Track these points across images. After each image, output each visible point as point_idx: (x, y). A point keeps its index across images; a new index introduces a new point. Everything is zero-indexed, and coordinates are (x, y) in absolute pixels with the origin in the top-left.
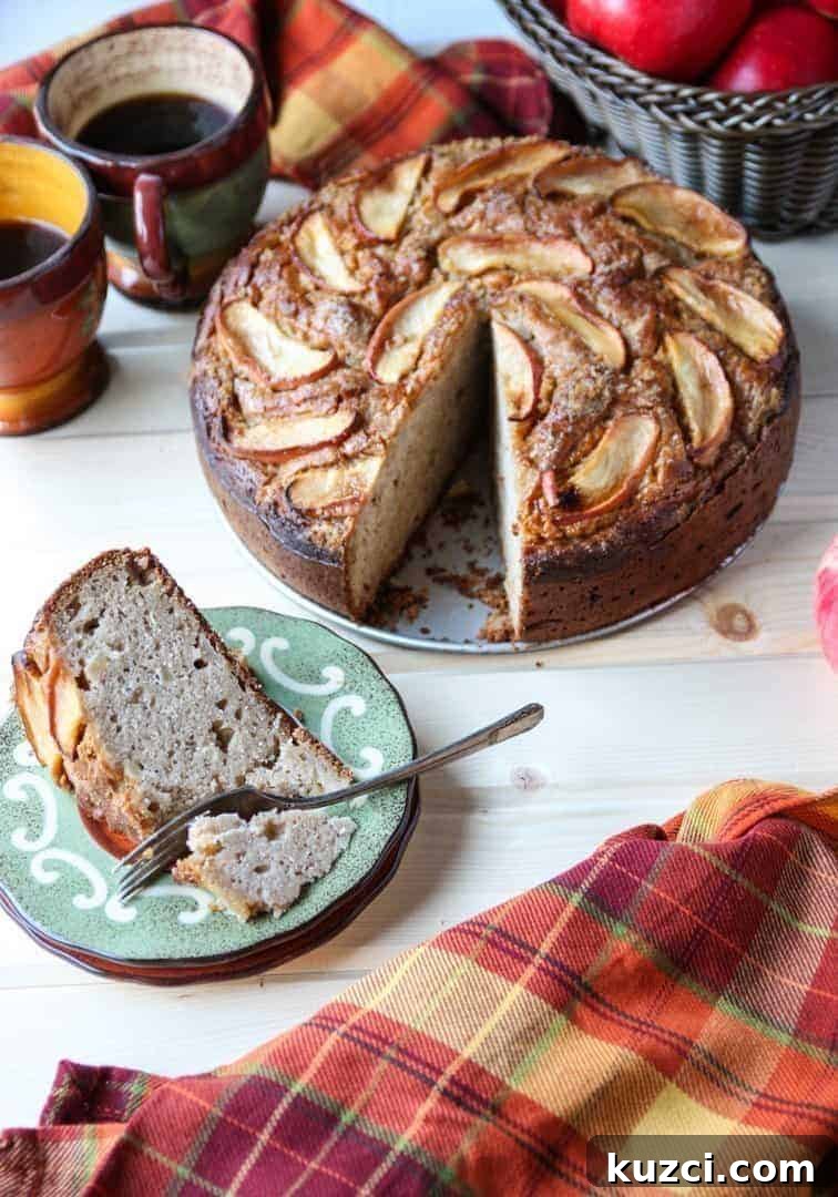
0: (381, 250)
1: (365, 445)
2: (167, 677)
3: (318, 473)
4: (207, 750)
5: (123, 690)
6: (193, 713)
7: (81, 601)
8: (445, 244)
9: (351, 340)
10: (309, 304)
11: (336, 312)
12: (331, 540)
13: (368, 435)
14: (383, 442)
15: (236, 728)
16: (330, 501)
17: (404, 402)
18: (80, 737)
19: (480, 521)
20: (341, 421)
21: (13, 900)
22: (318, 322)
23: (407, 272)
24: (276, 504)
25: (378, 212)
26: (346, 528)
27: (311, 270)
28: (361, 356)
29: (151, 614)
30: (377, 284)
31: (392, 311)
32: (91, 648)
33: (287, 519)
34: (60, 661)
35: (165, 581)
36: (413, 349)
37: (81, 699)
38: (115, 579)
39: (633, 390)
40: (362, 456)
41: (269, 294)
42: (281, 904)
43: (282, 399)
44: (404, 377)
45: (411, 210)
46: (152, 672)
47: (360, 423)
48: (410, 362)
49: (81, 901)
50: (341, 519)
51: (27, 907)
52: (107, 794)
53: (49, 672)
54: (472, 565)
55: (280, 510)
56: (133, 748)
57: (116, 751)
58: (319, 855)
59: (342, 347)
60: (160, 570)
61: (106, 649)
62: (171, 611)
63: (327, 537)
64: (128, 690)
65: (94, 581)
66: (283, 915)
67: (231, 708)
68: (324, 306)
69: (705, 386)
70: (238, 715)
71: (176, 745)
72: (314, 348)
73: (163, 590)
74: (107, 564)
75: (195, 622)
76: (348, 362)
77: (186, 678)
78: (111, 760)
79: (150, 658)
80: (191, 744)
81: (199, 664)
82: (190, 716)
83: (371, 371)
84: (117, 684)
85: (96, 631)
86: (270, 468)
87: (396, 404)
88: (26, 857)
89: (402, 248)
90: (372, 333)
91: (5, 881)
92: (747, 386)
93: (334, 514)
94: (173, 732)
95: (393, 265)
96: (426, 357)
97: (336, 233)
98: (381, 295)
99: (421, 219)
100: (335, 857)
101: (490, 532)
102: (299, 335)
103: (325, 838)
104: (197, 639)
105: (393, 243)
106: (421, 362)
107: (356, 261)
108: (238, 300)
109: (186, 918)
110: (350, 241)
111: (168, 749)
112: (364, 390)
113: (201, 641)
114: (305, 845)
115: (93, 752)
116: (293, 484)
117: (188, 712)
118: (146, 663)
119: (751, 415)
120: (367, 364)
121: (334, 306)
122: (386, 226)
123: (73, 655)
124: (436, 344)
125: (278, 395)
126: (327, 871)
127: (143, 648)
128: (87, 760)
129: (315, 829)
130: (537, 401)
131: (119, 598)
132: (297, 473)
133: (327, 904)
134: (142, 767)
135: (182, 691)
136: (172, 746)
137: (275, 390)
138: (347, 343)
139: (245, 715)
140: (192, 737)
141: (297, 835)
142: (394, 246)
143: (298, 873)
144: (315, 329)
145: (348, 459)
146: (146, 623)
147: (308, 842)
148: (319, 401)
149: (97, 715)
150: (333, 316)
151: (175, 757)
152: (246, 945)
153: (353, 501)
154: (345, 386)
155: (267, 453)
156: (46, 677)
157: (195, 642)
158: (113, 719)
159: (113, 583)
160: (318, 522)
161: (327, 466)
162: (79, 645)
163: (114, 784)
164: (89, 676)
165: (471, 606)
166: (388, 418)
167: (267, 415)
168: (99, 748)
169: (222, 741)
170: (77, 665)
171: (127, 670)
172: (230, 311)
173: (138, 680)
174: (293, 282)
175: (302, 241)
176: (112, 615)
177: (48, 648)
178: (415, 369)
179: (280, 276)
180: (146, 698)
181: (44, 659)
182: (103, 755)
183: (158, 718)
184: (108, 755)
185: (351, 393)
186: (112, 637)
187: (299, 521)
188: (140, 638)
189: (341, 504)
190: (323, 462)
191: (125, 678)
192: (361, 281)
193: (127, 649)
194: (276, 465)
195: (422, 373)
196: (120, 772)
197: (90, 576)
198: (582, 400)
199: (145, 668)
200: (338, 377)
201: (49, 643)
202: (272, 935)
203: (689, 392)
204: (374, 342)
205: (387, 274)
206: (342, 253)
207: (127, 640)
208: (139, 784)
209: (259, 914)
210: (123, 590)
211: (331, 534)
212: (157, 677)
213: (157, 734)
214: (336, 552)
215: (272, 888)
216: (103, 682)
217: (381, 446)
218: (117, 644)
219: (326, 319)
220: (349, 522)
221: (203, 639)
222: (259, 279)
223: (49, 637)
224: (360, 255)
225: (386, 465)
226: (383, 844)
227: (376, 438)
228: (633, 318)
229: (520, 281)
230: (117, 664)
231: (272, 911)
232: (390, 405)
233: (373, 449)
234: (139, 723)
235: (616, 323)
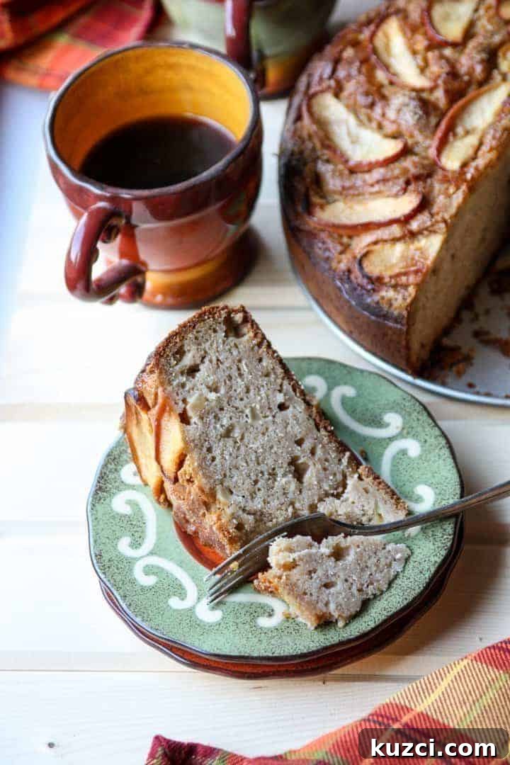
0: (448, 52)
1: (429, 223)
2: (254, 416)
3: (388, 246)
4: (285, 481)
5: (218, 426)
6: (275, 449)
7: (186, 348)
8: (504, 48)
9: (421, 131)
10: (384, 98)
11: (407, 105)
12: (396, 304)
13: (432, 215)
14: (445, 221)
15: (310, 463)
16: (397, 270)
17: (464, 187)
18: (180, 464)
20: (408, 203)
21: (119, 597)
22: (391, 114)
23: (471, 72)
24: (349, 271)
25: (447, 17)
26: (410, 295)
27: (387, 67)
28: (427, 146)
29: (243, 362)
30: (445, 83)
31: (456, 106)
32: (193, 389)
33: (359, 285)
34: (166, 399)
35: (256, 335)
36: (472, 140)
37: (183, 432)
38: (215, 331)
40: (425, 232)
41: (350, 87)
42: (344, 615)
43: (358, 180)
44: (465, 165)
45: (476, 15)
46: (242, 412)
47: (425, 204)
48: (471, 152)
49: (175, 603)
50: (406, 287)
51: (130, 605)
52: (201, 513)
53: (157, 408)
55: (352, 277)
56: (225, 475)
57: (211, 477)
58: (378, 576)
59: (412, 136)
60: (252, 325)
61: (205, 391)
62: (260, 360)
63: (393, 302)
64: (222, 426)
65: (197, 332)
66: (346, 625)
67: (307, 445)
68: (397, 100)
70: (313, 452)
71: (260, 475)
72: (387, 136)
73: (255, 342)
74: (209, 318)
75: (280, 371)
76: (417, 149)
77: (270, 418)
78: (206, 484)
79: (242, 399)
80: (273, 475)
81: (282, 407)
82: (273, 451)
83: (436, 158)
84: (213, 421)
85: (198, 375)
86: (345, 240)
87: (458, 188)
88: (131, 562)
89: (467, 51)
90: (438, 125)
91: (112, 581)
93: (400, 283)
94: (258, 464)
95: (458, 66)
96: (485, 148)
97: (409, 34)
98: (447, 92)
99: (484, 25)
100: (392, 577)
102: (374, 125)
103: (383, 562)
104: (281, 386)
105: (459, 45)
106: (480, 153)
107: (426, 60)
108: (322, 92)
109: (264, 622)
110: (421, 43)
111: (254, 478)
112: (430, 175)
113: (285, 387)
114: (367, 567)
115: (191, 477)
116: (366, 255)
117: (271, 447)
118: (238, 403)
120: (432, 152)
121: (406, 100)
122: (453, 30)
123: (178, 394)
124: (494, 138)
125: (355, 175)
126: (385, 590)
127: (235, 390)
128: (185, 484)
129: (375, 553)
131: (217, 348)
132: (369, 245)
133: (384, 617)
134: (232, 493)
135: (267, 429)
136: (257, 476)
137: (352, 171)
138: (416, 133)
139: (319, 452)
140: (274, 469)
141: (360, 556)
142: (458, 48)
143: (360, 590)
144: (388, 120)
145: (413, 235)
146: (239, 369)
147: (369, 565)
148: (391, 183)
149: (196, 445)
150: (405, 109)
151: (259, 485)
152: (314, 649)
153: (416, 272)
154: (413, 171)
155: (345, 227)
156: (154, 411)
157: (279, 388)
158: (209, 450)
159: (213, 335)
160: (386, 288)
161: (395, 240)
162: (183, 385)
163: (207, 506)
164: (190, 413)
166: (449, 200)
167: (345, 192)
168: (197, 474)
169: (298, 472)
170: (181, 403)
171: (222, 409)
172: (314, 101)
173: (231, 418)
174: (371, 78)
175: (379, 41)
176: (211, 361)
177: (157, 388)
178: (474, 158)
179: (360, 71)
180: (237, 434)
181: (153, 397)
182: (199, 481)
183: (246, 451)
184: (204, 481)
185: (417, 178)
186: (211, 380)
187: (369, 287)
188: (234, 382)
189: (406, 274)
190: (391, 237)
191: (220, 415)
192: (430, 79)
193: (222, 391)
194: (350, 237)
195: (481, 162)
196: (213, 494)
197: (194, 327)
199: (237, 408)
200: (408, 163)
201: (157, 383)
202: (337, 641)
204: (439, 134)
205: (453, 74)
206: (414, 53)
207: (223, 384)
208: (227, 507)
209: (325, 623)
210: (220, 341)
211: (396, 299)
212: (247, 416)
213: (245, 464)
214: (400, 314)
215: (337, 601)
216: (202, 418)
217: (442, 226)
218: (214, 386)
219: (399, 111)
220: (412, 290)
221: (287, 386)
222: (341, 73)
223: (159, 377)
224: (430, 55)
225: (446, 242)
226: (433, 570)
227: (439, 218)
230: (214, 404)
231: (337, 621)
232: (451, 190)
233: (436, 227)
234: (231, 455)
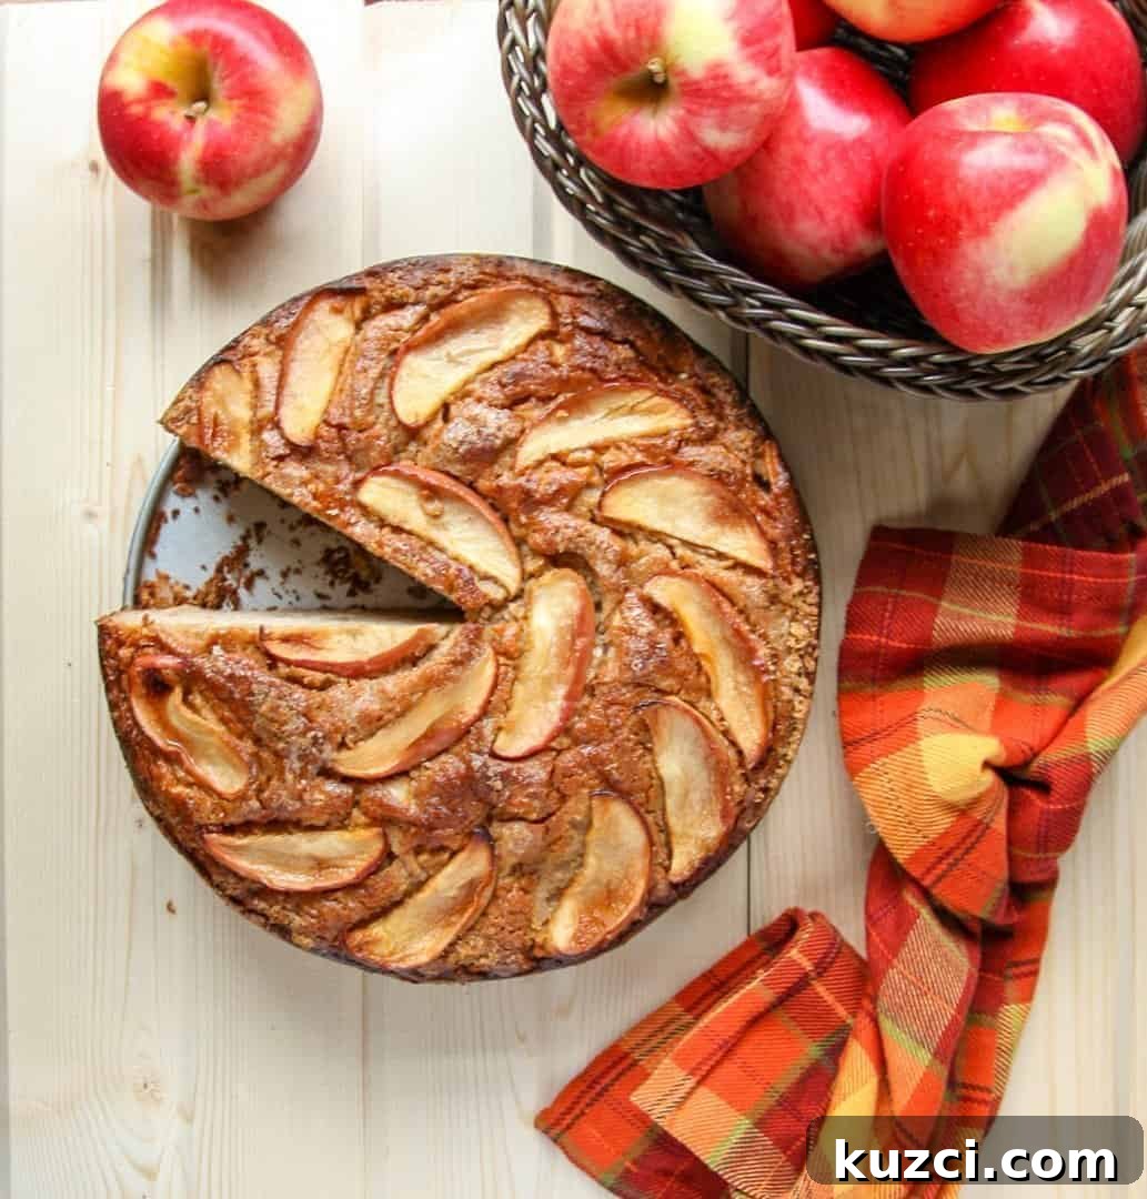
11: (479, 431)
14: (263, 477)
19: (327, 591)
22: (476, 410)
31: (479, 502)
39: (289, 777)
45: (676, 542)
47: (297, 451)
54: (261, 573)
69: (321, 864)
76: (414, 444)
92: (314, 912)
96: (389, 537)
99: (650, 554)
101: (310, 599)
102: (473, 387)
106: (386, 531)
107: (577, 464)
108: (553, 314)
110: (610, 458)
112: (352, 459)
119: (277, 908)
121: (491, 431)
125: (385, 357)
130: (288, 663)
137: (392, 354)
138: (435, 444)
144: (470, 405)
154: (360, 437)
165: (204, 567)
172: (535, 300)
178: (380, 523)
179: (579, 368)
189: (200, 422)
190: (260, 403)
195: (362, 530)
198: (271, 715)
203: (303, 844)
206: (599, 449)
217: (260, 473)
219: (474, 420)
228: (417, 795)
229: (498, 666)
235: (414, 774)
